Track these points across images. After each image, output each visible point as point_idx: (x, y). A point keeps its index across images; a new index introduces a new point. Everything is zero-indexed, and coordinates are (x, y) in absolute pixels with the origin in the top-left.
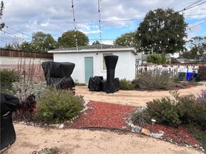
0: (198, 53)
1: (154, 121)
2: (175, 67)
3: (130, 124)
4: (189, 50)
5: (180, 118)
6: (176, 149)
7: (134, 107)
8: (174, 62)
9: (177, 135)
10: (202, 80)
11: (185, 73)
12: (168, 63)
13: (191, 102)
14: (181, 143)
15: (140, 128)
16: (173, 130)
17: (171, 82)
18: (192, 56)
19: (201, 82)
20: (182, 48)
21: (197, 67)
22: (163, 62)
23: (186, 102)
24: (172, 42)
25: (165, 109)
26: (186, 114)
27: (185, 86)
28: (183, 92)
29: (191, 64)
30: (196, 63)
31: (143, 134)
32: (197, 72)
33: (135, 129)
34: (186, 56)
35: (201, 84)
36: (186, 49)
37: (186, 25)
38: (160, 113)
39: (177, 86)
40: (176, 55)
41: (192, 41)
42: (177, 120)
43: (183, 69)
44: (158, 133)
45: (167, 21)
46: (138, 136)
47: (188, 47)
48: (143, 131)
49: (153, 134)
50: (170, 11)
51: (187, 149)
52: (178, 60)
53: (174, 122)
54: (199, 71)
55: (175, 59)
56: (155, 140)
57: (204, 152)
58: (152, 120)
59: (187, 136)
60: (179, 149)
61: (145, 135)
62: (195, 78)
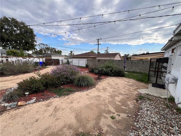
0: (43, 52)
1: (28, 93)
2: (32, 59)
3: (3, 105)
4: (38, 50)
5: (44, 86)
6: (46, 103)
7: (4, 90)
8: (30, 56)
9: (44, 96)
10: (47, 65)
11: (38, 62)
12: (26, 56)
14: (48, 99)
15: (15, 103)
16: (40, 94)
17: (31, 68)
18: (39, 53)
20: (34, 49)
21: (44, 59)
22: (22, 56)
24: (27, 43)
25: (33, 83)
26: (47, 83)
27: (40, 69)
29: (41, 57)
30: (43, 57)
31: (20, 106)
32: (44, 61)
33: (10, 106)
34: (36, 53)
35: (48, 67)
36: (36, 49)
37: (35, 35)
38: (30, 87)
39: (36, 70)
41: (40, 45)
42: (42, 88)
43: (37, 60)
44: (32, 99)
45: (21, 29)
46: (16, 110)
47: (38, 48)
48: (19, 103)
49: (28, 102)
50: (23, 24)
51: (51, 100)
52: (32, 55)
53: (40, 89)
54: (45, 61)
55: (30, 54)
56: (31, 105)
57: (58, 97)
58: (26, 93)
59: (49, 94)
60: (47, 102)
61: (22, 105)
62: (44, 65)
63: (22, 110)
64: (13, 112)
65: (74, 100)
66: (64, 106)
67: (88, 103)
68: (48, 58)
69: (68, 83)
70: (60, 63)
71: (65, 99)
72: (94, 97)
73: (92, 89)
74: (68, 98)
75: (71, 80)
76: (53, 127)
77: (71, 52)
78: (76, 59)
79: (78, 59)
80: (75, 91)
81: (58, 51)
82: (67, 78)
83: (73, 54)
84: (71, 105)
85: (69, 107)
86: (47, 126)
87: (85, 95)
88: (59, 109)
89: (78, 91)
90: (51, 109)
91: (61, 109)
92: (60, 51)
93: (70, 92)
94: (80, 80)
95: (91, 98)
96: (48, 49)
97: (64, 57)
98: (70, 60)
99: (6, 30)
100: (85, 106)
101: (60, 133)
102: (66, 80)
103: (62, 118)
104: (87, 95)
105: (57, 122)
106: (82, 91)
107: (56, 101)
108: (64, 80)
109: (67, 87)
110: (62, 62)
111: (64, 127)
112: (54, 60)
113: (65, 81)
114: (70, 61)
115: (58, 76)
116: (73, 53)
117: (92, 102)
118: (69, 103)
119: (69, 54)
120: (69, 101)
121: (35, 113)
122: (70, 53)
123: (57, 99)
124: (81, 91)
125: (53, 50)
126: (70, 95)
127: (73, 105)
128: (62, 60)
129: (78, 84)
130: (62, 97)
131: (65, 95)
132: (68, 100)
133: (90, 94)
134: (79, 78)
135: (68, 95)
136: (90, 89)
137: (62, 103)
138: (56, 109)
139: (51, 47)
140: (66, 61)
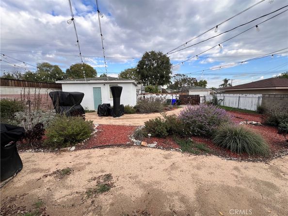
0: (179, 86)
1: (150, 135)
2: (164, 95)
3: (132, 139)
4: (173, 83)
5: (167, 131)
6: (165, 153)
8: (164, 92)
9: (165, 143)
10: (182, 104)
11: (171, 100)
12: (160, 92)
13: (174, 119)
14: (168, 149)
15: (140, 142)
16: (162, 140)
17: (161, 107)
18: (175, 87)
19: (181, 106)
20: (169, 82)
21: (178, 95)
22: (157, 92)
23: (171, 119)
24: (162, 77)
25: (157, 126)
26: (171, 128)
27: (171, 109)
28: (169, 113)
29: (175, 93)
30: (177, 93)
31: (142, 146)
33: (136, 143)
34: (171, 87)
36: (171, 83)
37: (171, 65)
38: (154, 129)
39: (166, 109)
40: (165, 87)
41: (175, 77)
42: (165, 133)
43: (169, 97)
44: (153, 143)
45: (158, 61)
46: (139, 148)
47: (173, 81)
48: (143, 143)
49: (149, 145)
50: (160, 54)
51: (172, 152)
52: (167, 90)
53: (163, 134)
54: (179, 98)
55: (165, 90)
56: (151, 149)
57: (182, 152)
58: (149, 135)
59: (172, 143)
60: (167, 152)
61: (144, 146)
62: (177, 103)
63: (143, 150)
64: (137, 149)
65: (205, 166)
66: (185, 167)
67: (232, 184)
68: (184, 94)
69: (202, 136)
70: (201, 102)
71: (190, 158)
72: (255, 180)
73: (256, 164)
74: (194, 159)
75: (208, 131)
76: (164, 185)
77: (226, 81)
78: (232, 95)
79: (238, 95)
80: (210, 153)
81: (201, 81)
82: (201, 127)
83: (229, 84)
84: (196, 171)
85: (192, 172)
86: (158, 180)
87: (232, 168)
88: (177, 168)
89: (217, 154)
90: (168, 163)
91: (179, 169)
92: (204, 81)
93: (202, 151)
94: (225, 136)
95: (245, 179)
96: (184, 80)
97: (209, 92)
98: (219, 97)
99: (147, 65)
100: (223, 186)
101: (168, 197)
102: (199, 130)
103: (177, 181)
104: (236, 168)
105: (169, 182)
106: (226, 157)
107: (177, 156)
108: (197, 129)
109: (199, 142)
110: (205, 99)
111: (176, 194)
112: (192, 96)
113: (198, 132)
114: (218, 99)
115: (188, 121)
116: (229, 82)
117: (242, 186)
118: (194, 167)
119: (221, 85)
120: (195, 163)
121: (152, 159)
122: (223, 83)
123: (179, 154)
124: (224, 156)
125: (192, 82)
126: (201, 157)
127: (200, 173)
128: (204, 97)
129: (221, 142)
130: (186, 154)
131: (192, 152)
132: (193, 162)
133: (243, 171)
134: (225, 133)
135: (197, 154)
136: (249, 161)
137: (184, 161)
138: (173, 166)
139: (189, 76)
140: (212, 98)
